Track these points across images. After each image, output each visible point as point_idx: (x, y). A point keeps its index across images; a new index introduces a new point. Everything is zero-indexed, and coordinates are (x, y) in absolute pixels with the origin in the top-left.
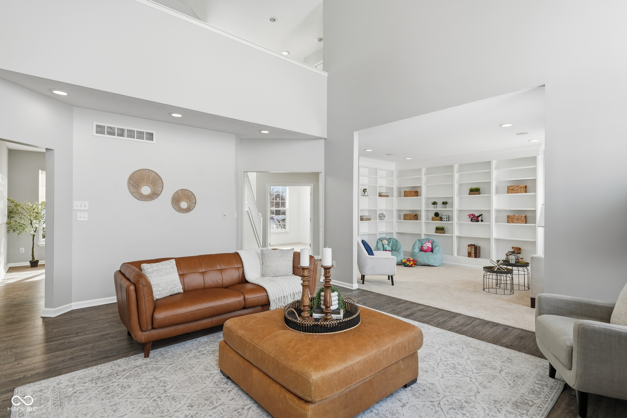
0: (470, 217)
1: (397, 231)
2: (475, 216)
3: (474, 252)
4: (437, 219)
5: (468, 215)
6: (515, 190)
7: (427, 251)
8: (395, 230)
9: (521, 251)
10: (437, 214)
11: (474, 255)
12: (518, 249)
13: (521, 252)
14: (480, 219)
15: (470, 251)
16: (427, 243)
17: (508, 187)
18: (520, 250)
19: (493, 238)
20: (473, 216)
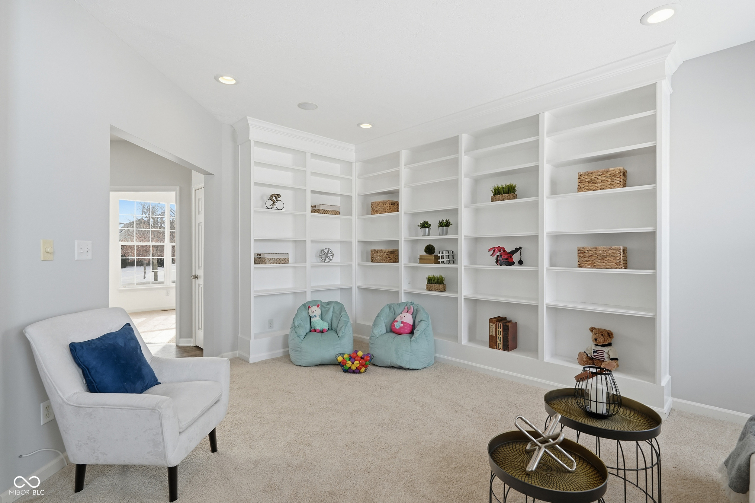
0: (493, 254)
1: (360, 284)
2: (504, 251)
3: (501, 336)
4: (430, 259)
5: (490, 250)
6: (597, 183)
7: (402, 332)
8: (356, 285)
9: (613, 339)
10: (430, 250)
11: (502, 343)
12: (606, 334)
13: (613, 341)
14: (516, 258)
15: (494, 334)
16: (405, 314)
17: (581, 175)
18: (610, 337)
19: (545, 306)
20: (499, 251)
